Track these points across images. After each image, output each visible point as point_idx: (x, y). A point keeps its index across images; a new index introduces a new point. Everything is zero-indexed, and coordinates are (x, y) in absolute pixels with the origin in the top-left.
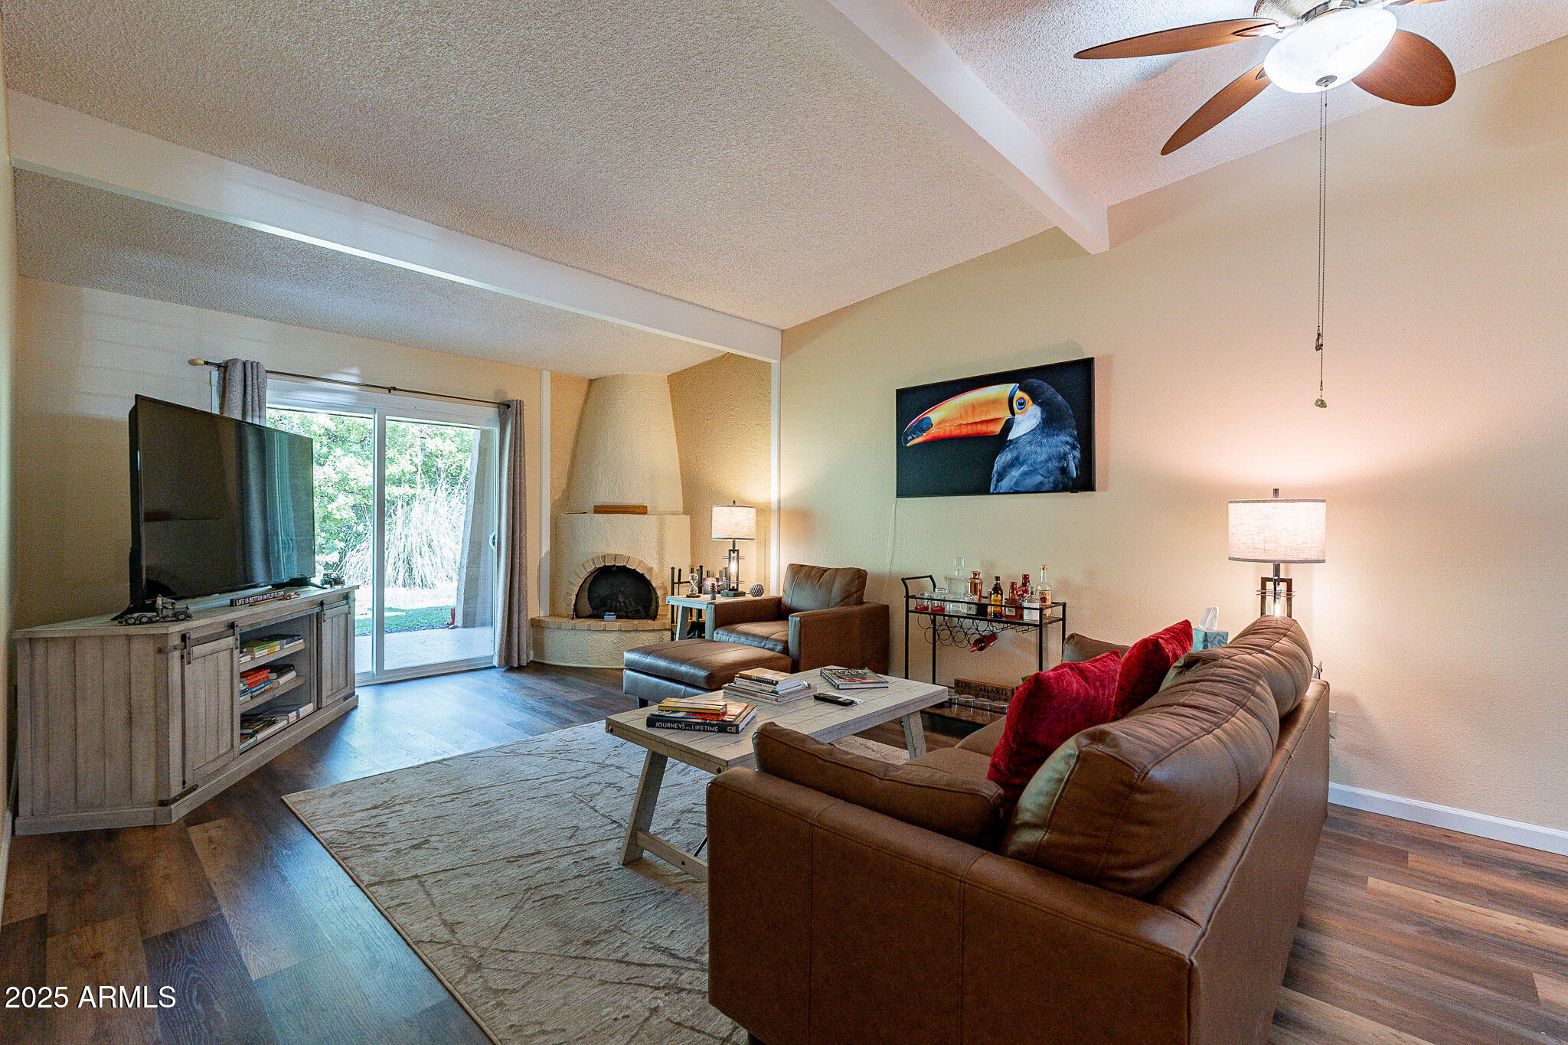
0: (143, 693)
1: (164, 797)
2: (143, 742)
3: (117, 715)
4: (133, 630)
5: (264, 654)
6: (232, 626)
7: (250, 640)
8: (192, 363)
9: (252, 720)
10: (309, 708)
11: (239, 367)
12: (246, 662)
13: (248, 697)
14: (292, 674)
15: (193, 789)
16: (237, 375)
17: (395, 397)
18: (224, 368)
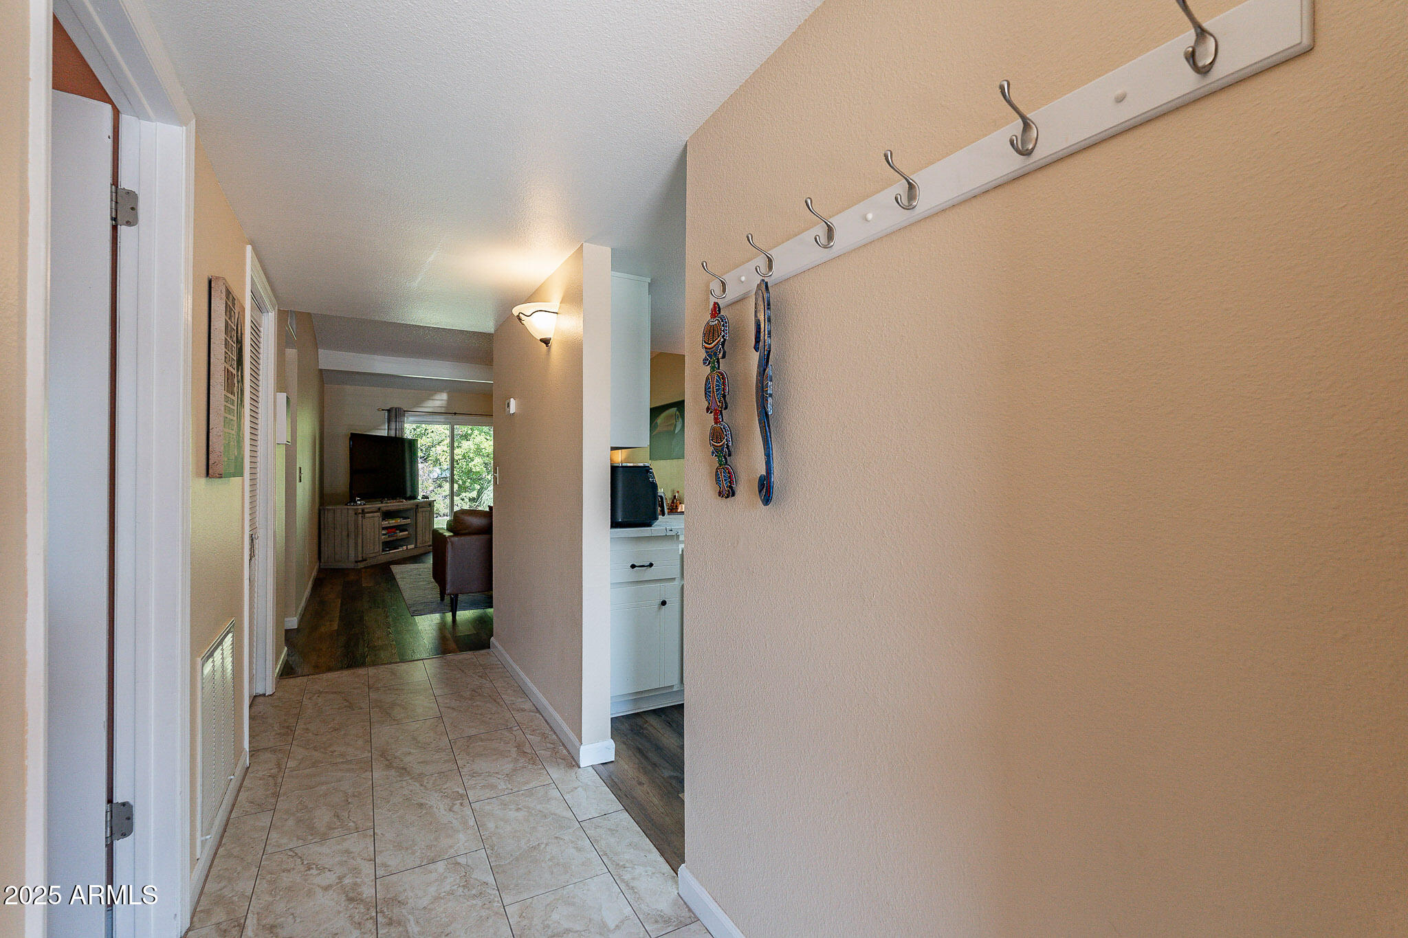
0: (352, 528)
1: (357, 560)
2: (352, 542)
3: (345, 534)
4: (349, 507)
5: (392, 522)
6: (379, 509)
7: (387, 515)
8: (378, 410)
9: (389, 545)
10: (412, 546)
11: (394, 411)
12: (385, 523)
13: (387, 536)
14: (407, 533)
15: (366, 560)
16: (393, 413)
17: (457, 417)
18: (389, 411)
